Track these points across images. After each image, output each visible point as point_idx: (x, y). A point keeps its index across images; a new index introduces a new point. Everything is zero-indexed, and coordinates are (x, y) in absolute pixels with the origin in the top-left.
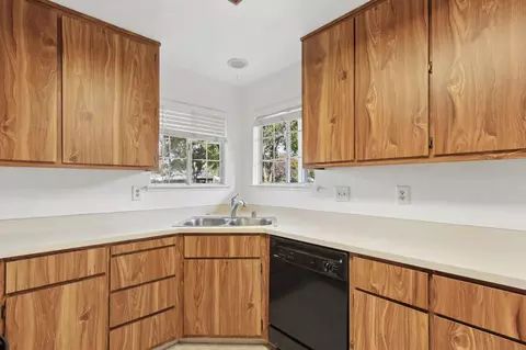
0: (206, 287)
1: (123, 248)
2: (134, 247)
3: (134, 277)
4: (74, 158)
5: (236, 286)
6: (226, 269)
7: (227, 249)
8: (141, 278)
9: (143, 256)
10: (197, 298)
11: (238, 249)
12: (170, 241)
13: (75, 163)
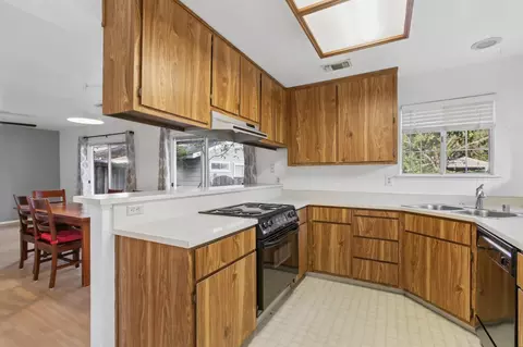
0: (420, 258)
1: (361, 213)
2: (367, 213)
3: (367, 232)
4: (343, 160)
5: (446, 266)
6: (436, 248)
7: (438, 230)
8: (372, 234)
9: (373, 220)
10: (413, 264)
11: (447, 233)
12: (394, 215)
13: (344, 162)
